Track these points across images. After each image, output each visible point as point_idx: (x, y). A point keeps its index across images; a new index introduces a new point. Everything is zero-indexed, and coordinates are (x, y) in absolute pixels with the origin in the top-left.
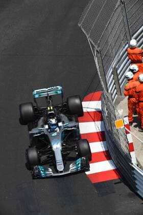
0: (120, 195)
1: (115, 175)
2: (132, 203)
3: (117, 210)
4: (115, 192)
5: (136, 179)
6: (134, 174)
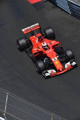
0: (48, 8)
2: (55, 12)
4: (44, 7)
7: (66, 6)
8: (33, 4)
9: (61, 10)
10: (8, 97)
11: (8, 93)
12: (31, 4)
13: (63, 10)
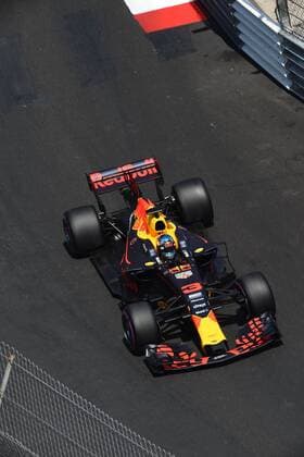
0: (206, 56)
1: (195, 13)
2: (231, 73)
3: (199, 90)
4: (194, 51)
5: (239, 22)
6: (234, 11)
7: (276, 58)
8: (151, 33)
9: (255, 70)
10: (11, 373)
11: (12, 358)
12: (143, 30)
13: (261, 70)
